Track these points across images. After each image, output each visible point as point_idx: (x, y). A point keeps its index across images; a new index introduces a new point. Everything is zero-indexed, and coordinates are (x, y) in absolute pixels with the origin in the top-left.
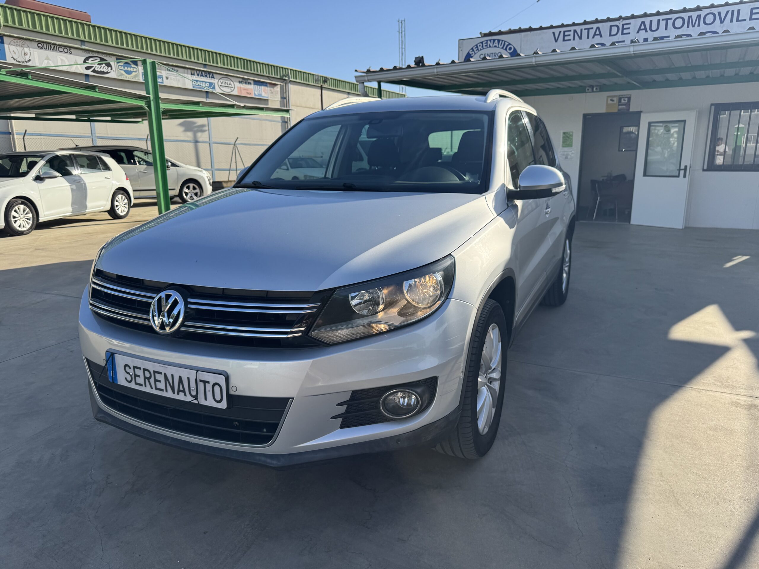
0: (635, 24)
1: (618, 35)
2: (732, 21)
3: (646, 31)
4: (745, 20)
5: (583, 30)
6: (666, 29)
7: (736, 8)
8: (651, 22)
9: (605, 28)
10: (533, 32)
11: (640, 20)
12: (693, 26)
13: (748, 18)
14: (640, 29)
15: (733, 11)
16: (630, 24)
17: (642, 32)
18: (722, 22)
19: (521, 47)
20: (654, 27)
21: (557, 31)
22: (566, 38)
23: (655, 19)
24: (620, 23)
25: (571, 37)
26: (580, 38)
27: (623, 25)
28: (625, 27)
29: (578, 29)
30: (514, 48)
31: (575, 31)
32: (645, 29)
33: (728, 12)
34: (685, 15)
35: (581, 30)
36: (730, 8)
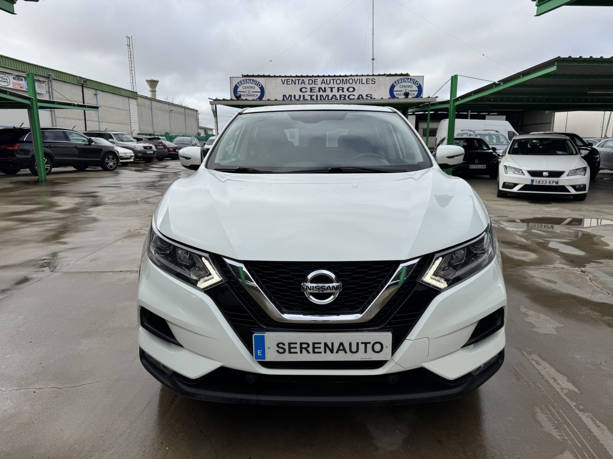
0: (320, 80)
1: (312, 84)
2: (359, 83)
3: (325, 84)
4: (364, 84)
5: (296, 80)
6: (333, 84)
7: (361, 78)
8: (327, 80)
9: (306, 80)
10: (271, 78)
11: (322, 79)
12: (345, 84)
13: (366, 83)
14: (322, 83)
15: (360, 79)
16: (317, 79)
17: (323, 84)
18: (356, 83)
19: (265, 85)
20: (328, 82)
21: (283, 79)
22: (288, 83)
23: (328, 79)
24: (313, 79)
25: (291, 83)
26: (295, 84)
27: (315, 80)
28: (316, 81)
29: (294, 79)
30: (262, 86)
31: (292, 80)
32: (324, 83)
33: (358, 79)
34: (341, 78)
35: (295, 80)
36: (359, 78)
